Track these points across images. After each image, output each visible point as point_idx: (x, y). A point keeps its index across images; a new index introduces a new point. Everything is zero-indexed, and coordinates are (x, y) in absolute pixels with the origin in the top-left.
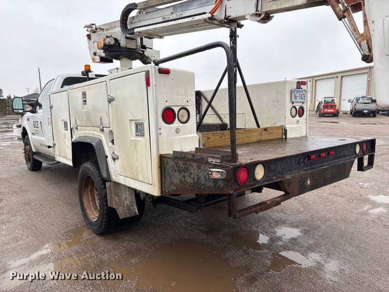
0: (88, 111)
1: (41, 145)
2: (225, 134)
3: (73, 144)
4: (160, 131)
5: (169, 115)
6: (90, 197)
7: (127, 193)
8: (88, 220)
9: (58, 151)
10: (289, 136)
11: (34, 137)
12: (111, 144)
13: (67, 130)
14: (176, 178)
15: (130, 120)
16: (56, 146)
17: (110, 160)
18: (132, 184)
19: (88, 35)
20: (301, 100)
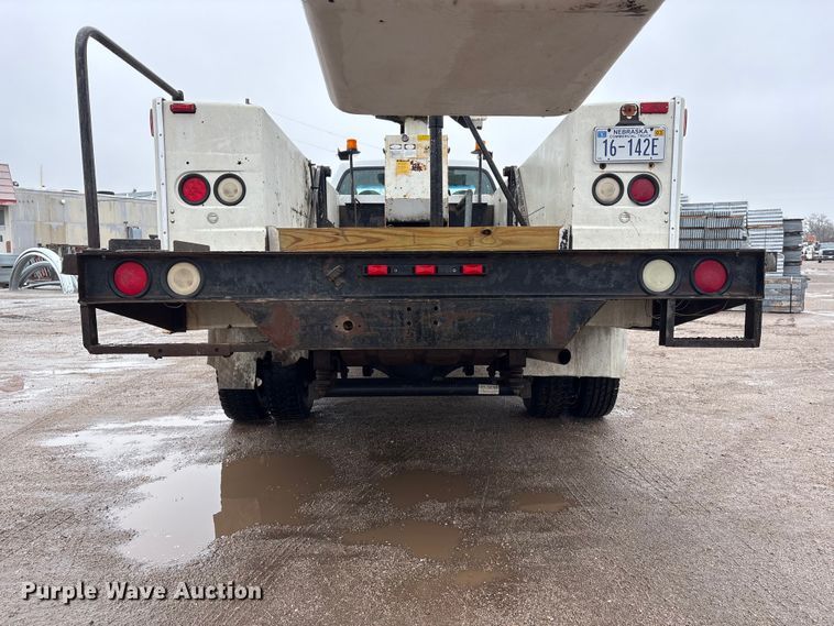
4: (172, 217)
20: (635, 156)
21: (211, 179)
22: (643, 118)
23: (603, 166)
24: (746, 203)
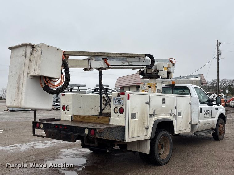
4: (61, 113)
10: (112, 123)
21: (66, 106)
22: (121, 96)
23: (115, 105)
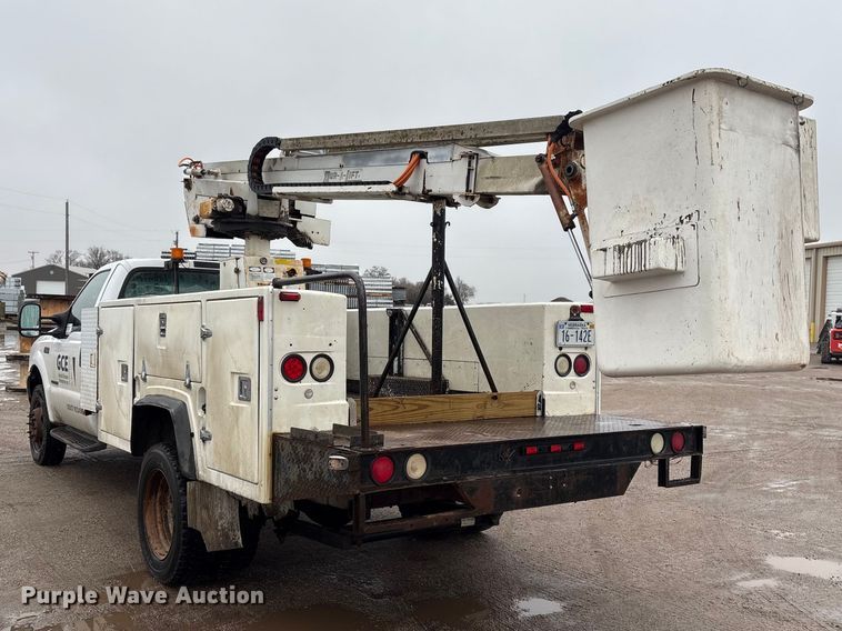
0: (166, 350)
1: (70, 407)
2: (405, 401)
3: (135, 409)
4: (275, 394)
5: (295, 367)
6: (158, 515)
7: (225, 504)
8: (151, 558)
9: (106, 421)
10: (549, 412)
11: (55, 389)
12: (200, 413)
13: (126, 381)
14: (293, 473)
15: (233, 373)
16: (102, 411)
17: (197, 440)
18: (229, 485)
19: (186, 180)
20: (579, 343)
21: (308, 359)
22: (583, 315)
23: (561, 348)
24: (358, 268)
